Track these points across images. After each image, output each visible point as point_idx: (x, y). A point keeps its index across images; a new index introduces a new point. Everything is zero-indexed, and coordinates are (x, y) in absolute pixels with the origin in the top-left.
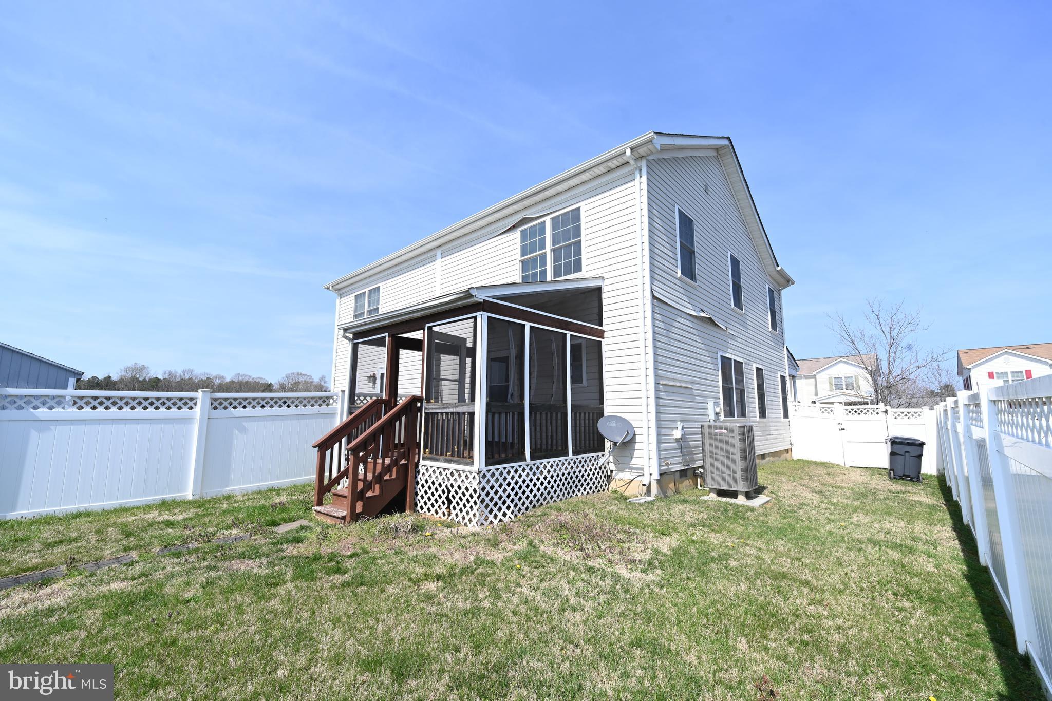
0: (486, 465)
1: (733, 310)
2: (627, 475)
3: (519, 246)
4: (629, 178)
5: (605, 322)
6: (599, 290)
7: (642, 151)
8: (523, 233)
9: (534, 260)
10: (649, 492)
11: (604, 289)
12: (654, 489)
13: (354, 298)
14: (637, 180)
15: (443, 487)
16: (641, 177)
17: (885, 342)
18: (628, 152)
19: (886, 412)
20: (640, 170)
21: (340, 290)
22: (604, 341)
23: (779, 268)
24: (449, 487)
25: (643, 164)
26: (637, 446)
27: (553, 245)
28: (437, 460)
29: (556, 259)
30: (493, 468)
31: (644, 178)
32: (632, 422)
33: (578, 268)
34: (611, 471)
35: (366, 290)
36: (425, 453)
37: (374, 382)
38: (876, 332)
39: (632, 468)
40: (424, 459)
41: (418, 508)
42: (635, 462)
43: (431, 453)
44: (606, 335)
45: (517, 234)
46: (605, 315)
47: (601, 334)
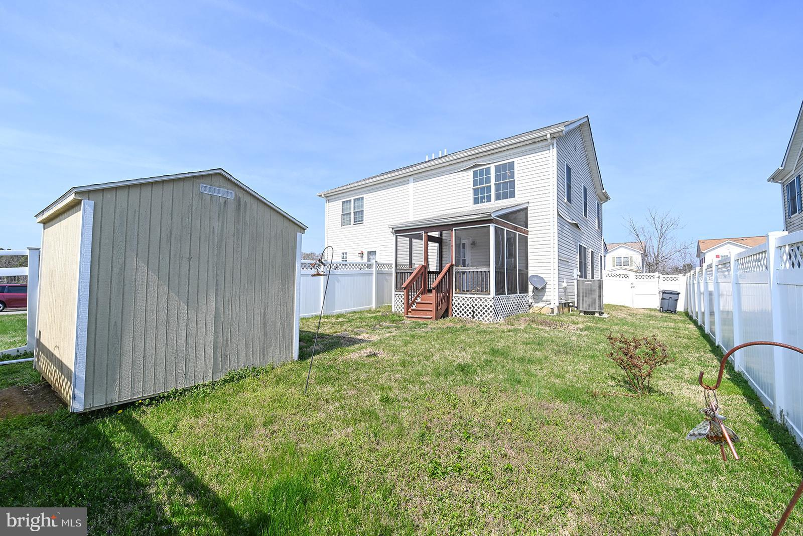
0: (496, 295)
1: (583, 218)
2: (541, 305)
3: (472, 180)
4: (547, 148)
5: (529, 226)
6: (526, 209)
7: (555, 136)
8: (475, 173)
9: (482, 189)
10: (553, 312)
11: (529, 209)
12: (556, 311)
13: (341, 203)
14: (551, 150)
15: (470, 306)
16: (553, 148)
17: (657, 235)
18: (549, 136)
19: (659, 277)
20: (553, 145)
21: (329, 197)
22: (529, 237)
23: (604, 191)
24: (474, 305)
25: (555, 141)
26: (547, 290)
27: (496, 182)
28: (466, 294)
29: (498, 189)
30: (497, 296)
31: (555, 149)
32: (544, 278)
33: (512, 195)
34: (531, 303)
35: (352, 199)
36: (456, 290)
37: (362, 257)
38: (653, 229)
39: (543, 301)
40: (455, 293)
41: (454, 316)
42: (545, 298)
43: (460, 290)
44: (529, 233)
45: (471, 173)
46: (529, 222)
47: (527, 232)
